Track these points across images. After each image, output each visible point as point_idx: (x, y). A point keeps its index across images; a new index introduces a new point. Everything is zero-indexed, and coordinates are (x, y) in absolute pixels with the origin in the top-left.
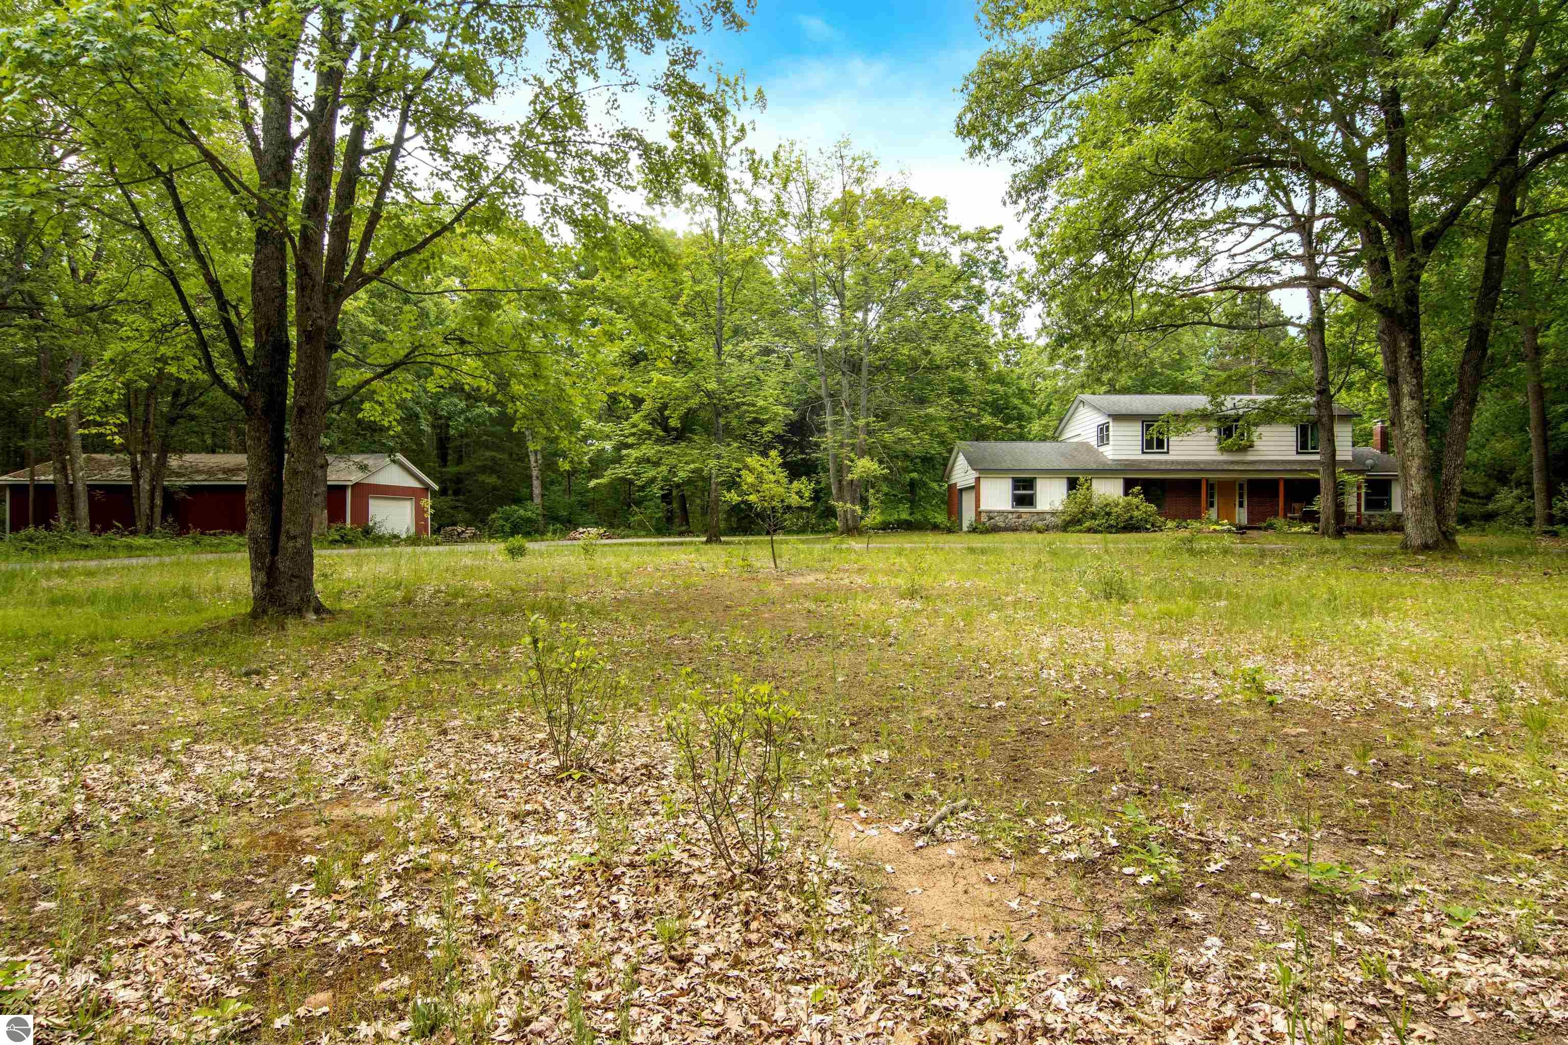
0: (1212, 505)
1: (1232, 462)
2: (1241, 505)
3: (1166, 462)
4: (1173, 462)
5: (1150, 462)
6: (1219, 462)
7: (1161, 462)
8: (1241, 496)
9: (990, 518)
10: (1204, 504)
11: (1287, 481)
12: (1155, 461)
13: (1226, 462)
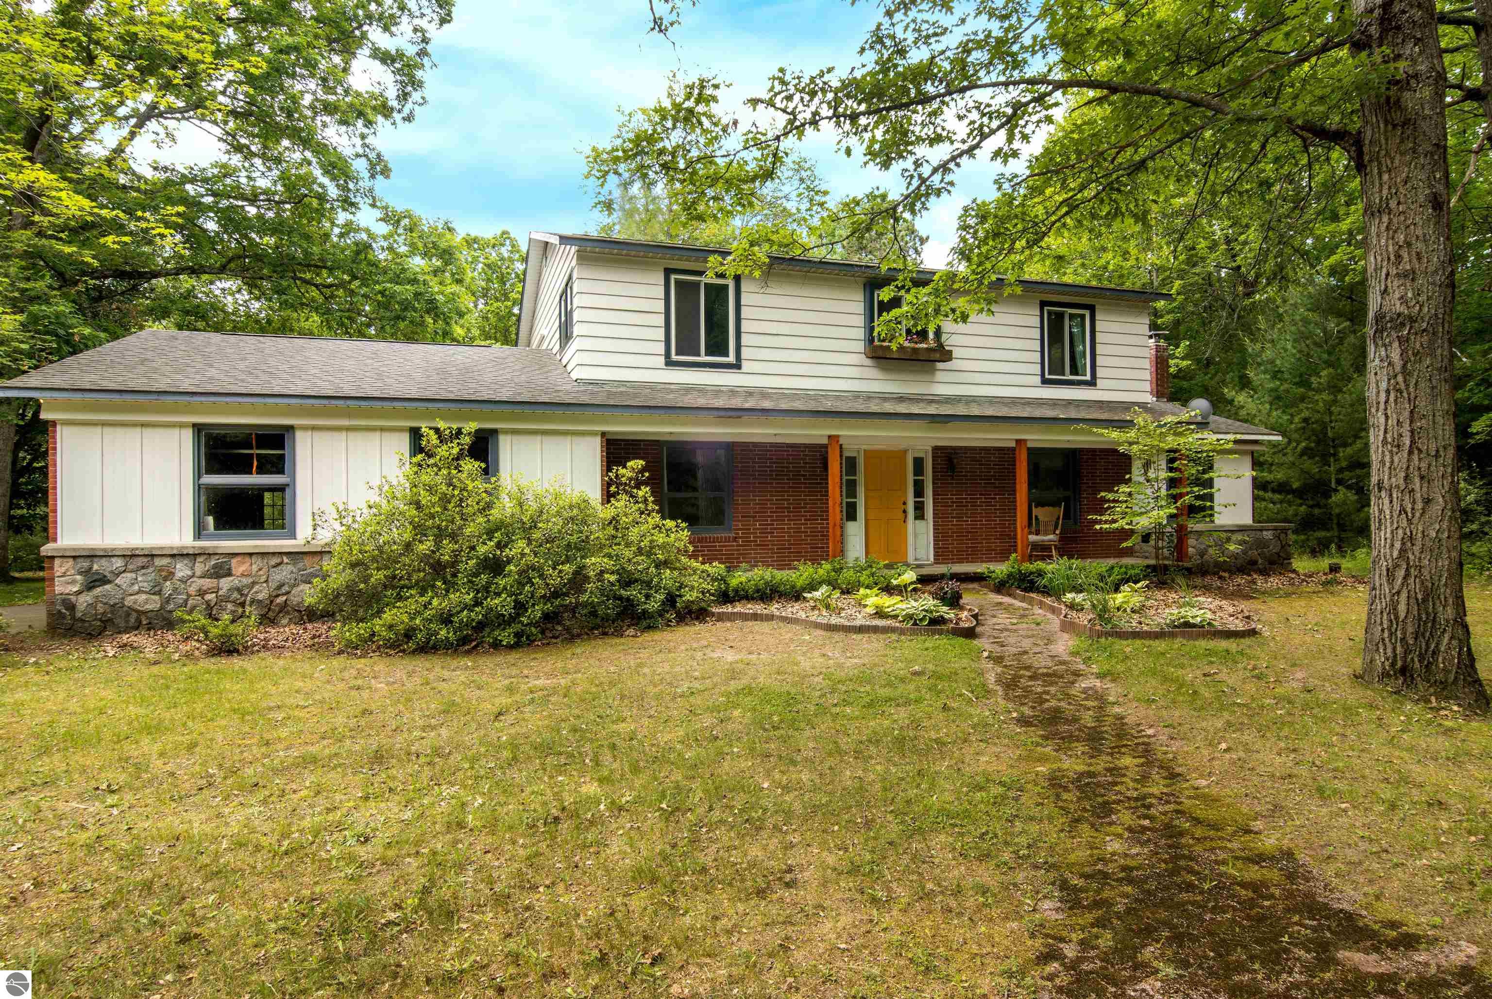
0: (851, 515)
1: (901, 399)
2: (920, 514)
3: (733, 392)
4: (750, 393)
5: (688, 389)
6: (869, 397)
7: (717, 391)
8: (919, 492)
9: (94, 581)
10: (836, 511)
11: (1037, 455)
12: (701, 390)
13: (885, 398)
